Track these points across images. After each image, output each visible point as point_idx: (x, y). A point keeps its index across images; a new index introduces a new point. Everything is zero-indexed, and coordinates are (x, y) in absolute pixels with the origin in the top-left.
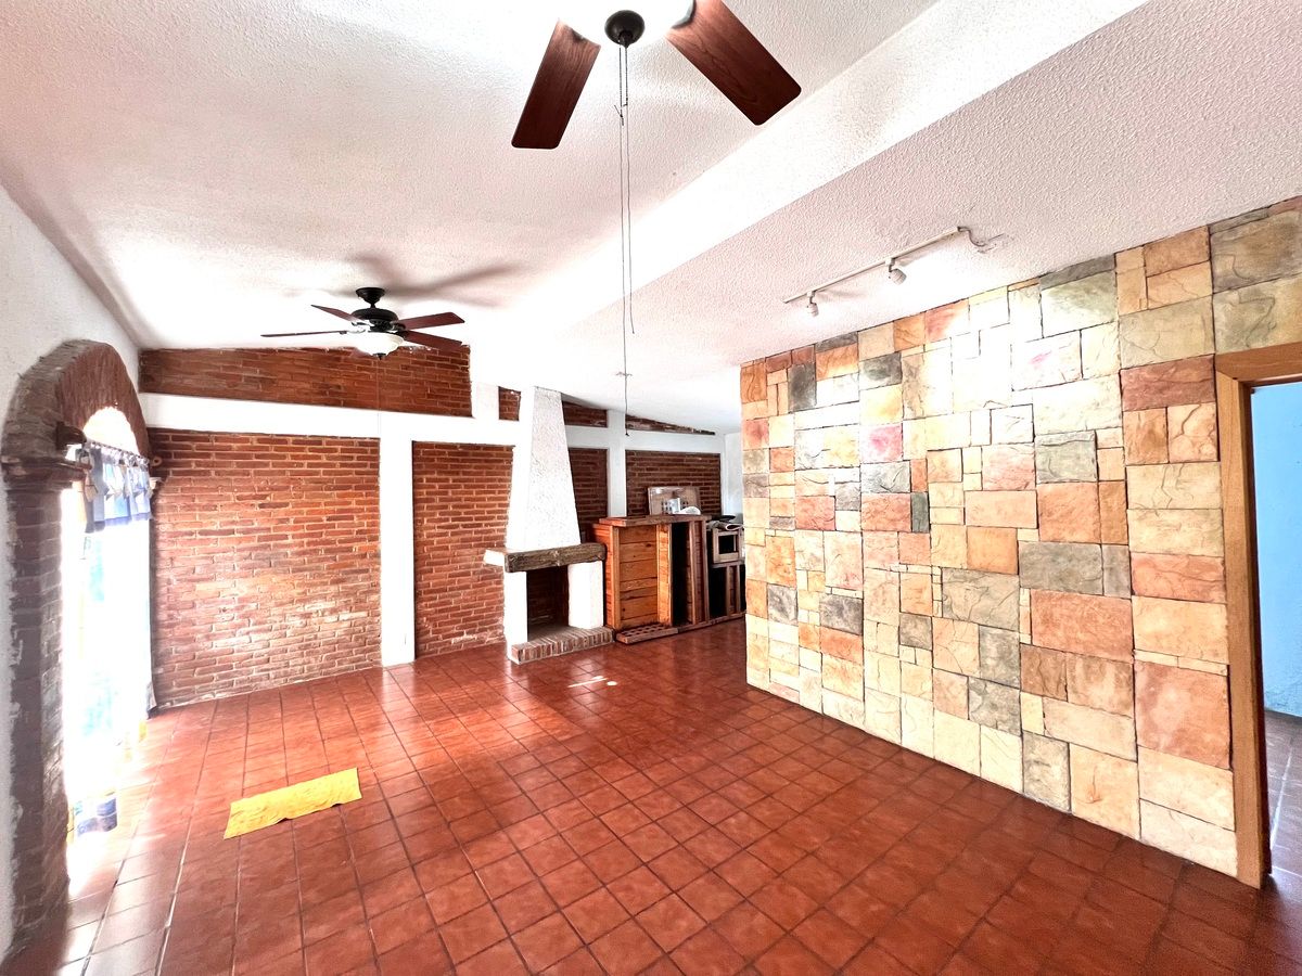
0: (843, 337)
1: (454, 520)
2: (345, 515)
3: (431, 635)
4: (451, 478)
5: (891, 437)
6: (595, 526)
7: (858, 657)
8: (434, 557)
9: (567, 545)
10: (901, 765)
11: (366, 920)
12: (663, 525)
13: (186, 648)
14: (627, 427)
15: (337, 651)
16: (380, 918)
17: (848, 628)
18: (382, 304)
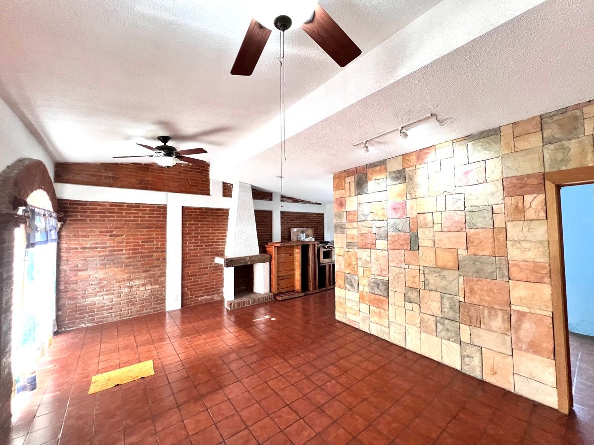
0: (380, 162)
1: (201, 243)
2: (150, 240)
3: (189, 296)
4: (200, 223)
5: (401, 207)
6: (266, 246)
7: (386, 307)
8: (191, 260)
9: (252, 255)
10: (406, 357)
11: (156, 433)
12: (297, 246)
13: (72, 302)
14: (281, 201)
15: (145, 304)
16: (163, 433)
17: (382, 294)
18: (169, 144)
